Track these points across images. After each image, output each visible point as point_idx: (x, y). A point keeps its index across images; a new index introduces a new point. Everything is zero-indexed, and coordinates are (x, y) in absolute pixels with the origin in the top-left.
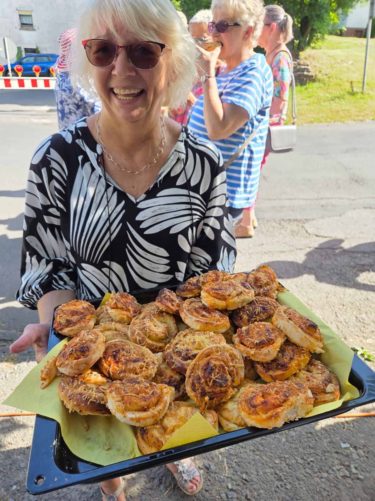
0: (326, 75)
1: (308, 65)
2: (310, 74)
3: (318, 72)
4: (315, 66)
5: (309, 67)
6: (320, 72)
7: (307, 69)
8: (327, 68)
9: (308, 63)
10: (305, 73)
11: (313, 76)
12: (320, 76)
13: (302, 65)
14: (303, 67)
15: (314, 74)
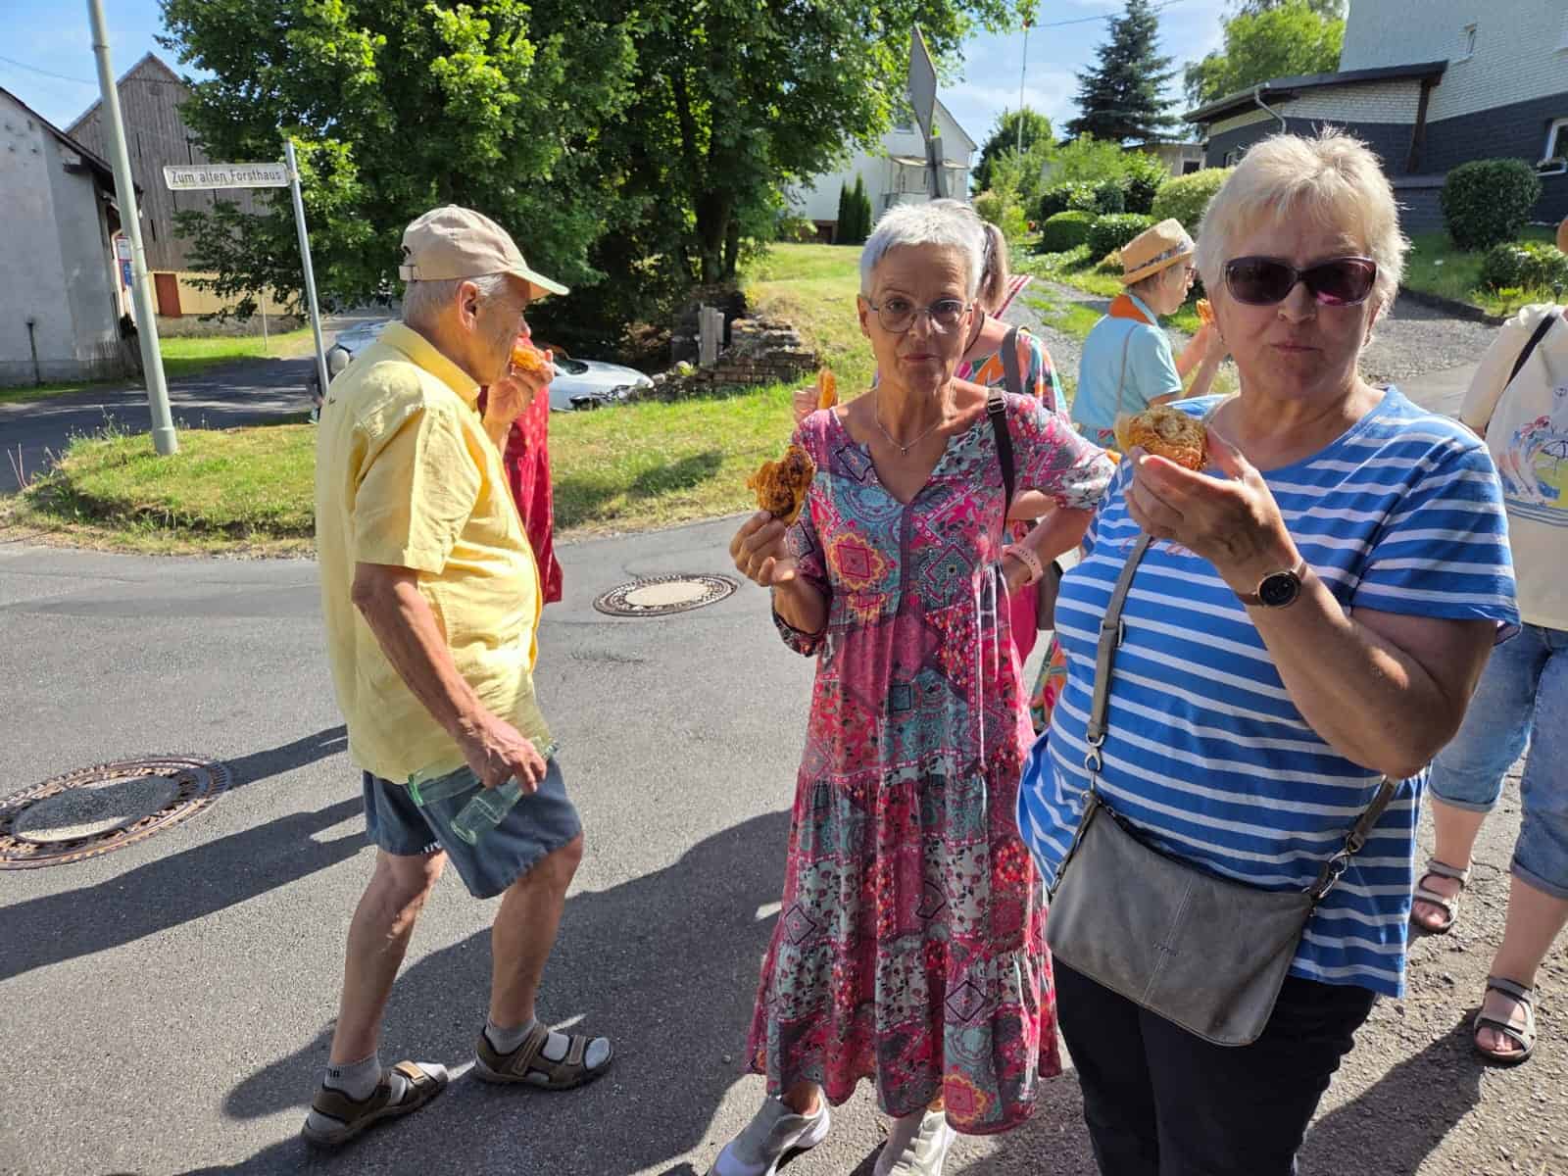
0: (844, 350)
1: (788, 328)
2: (801, 350)
3: (819, 343)
4: (808, 329)
5: (795, 332)
6: (825, 343)
7: (791, 338)
8: (839, 332)
9: (789, 322)
10: (787, 349)
11: (811, 356)
12: (827, 354)
13: (772, 328)
14: (777, 333)
15: (811, 351)
